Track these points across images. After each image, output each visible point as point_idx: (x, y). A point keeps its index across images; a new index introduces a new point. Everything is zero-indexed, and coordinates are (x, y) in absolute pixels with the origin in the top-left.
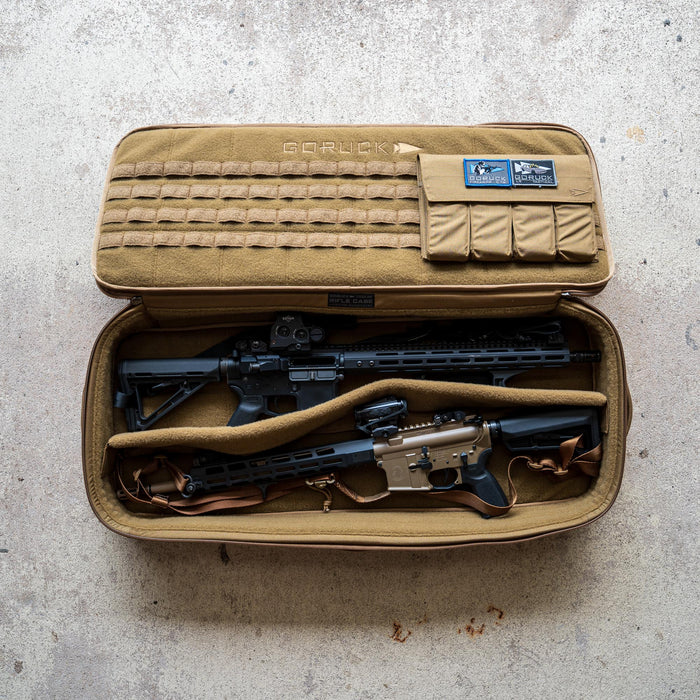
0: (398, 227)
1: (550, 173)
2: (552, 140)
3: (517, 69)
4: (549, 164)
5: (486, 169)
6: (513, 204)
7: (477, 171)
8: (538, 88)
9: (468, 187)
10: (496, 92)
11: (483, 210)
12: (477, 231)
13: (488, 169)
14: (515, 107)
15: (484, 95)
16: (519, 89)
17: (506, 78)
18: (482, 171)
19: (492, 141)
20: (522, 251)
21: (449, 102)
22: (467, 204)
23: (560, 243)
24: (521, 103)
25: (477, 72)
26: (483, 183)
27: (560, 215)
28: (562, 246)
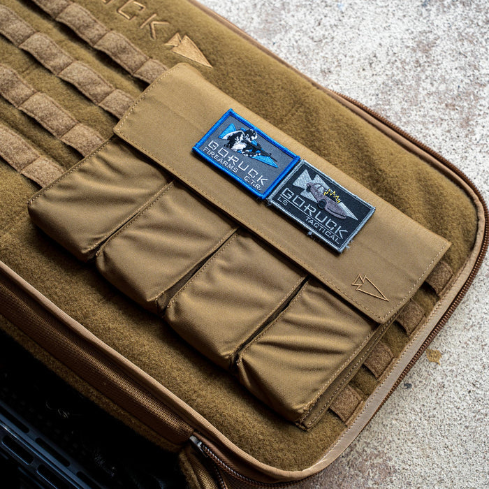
0: (54, 143)
1: (349, 225)
2: (427, 189)
3: (467, 47)
4: (362, 210)
5: (249, 145)
6: (242, 230)
7: (232, 140)
8: (477, 98)
9: (195, 154)
10: (403, 62)
11: (184, 203)
12: (141, 227)
13: (252, 149)
14: (414, 102)
15: (381, 55)
16: (444, 80)
17: (435, 51)
18: (239, 146)
19: (325, 124)
20: (178, 310)
21: (320, 32)
22: (170, 177)
23: (255, 347)
24: (429, 104)
25: (400, 14)
26: (222, 163)
27: (304, 303)
28: (253, 354)
